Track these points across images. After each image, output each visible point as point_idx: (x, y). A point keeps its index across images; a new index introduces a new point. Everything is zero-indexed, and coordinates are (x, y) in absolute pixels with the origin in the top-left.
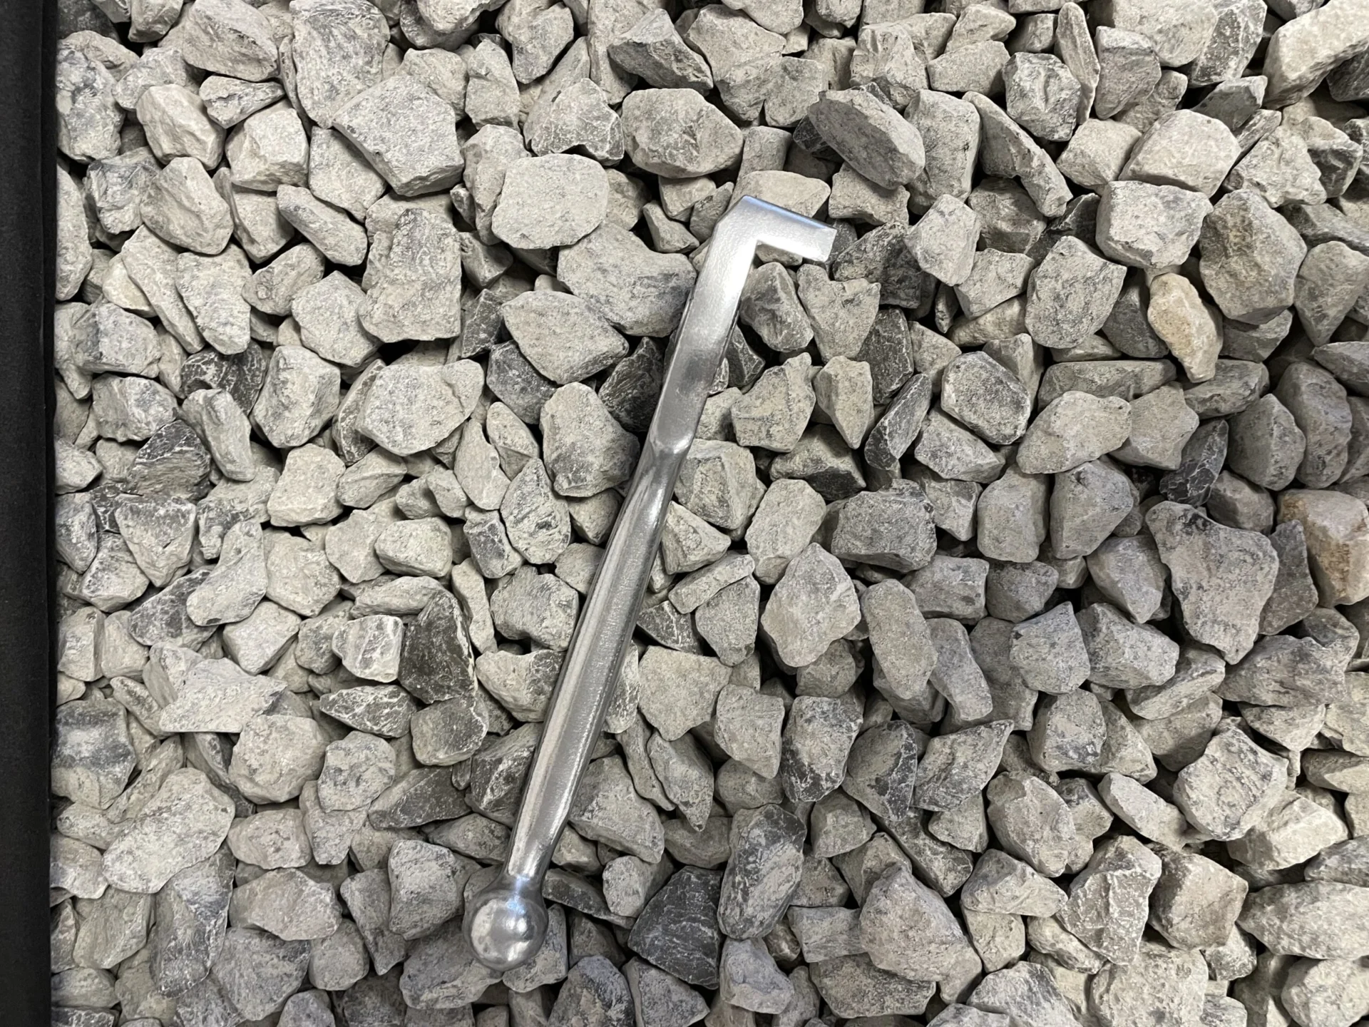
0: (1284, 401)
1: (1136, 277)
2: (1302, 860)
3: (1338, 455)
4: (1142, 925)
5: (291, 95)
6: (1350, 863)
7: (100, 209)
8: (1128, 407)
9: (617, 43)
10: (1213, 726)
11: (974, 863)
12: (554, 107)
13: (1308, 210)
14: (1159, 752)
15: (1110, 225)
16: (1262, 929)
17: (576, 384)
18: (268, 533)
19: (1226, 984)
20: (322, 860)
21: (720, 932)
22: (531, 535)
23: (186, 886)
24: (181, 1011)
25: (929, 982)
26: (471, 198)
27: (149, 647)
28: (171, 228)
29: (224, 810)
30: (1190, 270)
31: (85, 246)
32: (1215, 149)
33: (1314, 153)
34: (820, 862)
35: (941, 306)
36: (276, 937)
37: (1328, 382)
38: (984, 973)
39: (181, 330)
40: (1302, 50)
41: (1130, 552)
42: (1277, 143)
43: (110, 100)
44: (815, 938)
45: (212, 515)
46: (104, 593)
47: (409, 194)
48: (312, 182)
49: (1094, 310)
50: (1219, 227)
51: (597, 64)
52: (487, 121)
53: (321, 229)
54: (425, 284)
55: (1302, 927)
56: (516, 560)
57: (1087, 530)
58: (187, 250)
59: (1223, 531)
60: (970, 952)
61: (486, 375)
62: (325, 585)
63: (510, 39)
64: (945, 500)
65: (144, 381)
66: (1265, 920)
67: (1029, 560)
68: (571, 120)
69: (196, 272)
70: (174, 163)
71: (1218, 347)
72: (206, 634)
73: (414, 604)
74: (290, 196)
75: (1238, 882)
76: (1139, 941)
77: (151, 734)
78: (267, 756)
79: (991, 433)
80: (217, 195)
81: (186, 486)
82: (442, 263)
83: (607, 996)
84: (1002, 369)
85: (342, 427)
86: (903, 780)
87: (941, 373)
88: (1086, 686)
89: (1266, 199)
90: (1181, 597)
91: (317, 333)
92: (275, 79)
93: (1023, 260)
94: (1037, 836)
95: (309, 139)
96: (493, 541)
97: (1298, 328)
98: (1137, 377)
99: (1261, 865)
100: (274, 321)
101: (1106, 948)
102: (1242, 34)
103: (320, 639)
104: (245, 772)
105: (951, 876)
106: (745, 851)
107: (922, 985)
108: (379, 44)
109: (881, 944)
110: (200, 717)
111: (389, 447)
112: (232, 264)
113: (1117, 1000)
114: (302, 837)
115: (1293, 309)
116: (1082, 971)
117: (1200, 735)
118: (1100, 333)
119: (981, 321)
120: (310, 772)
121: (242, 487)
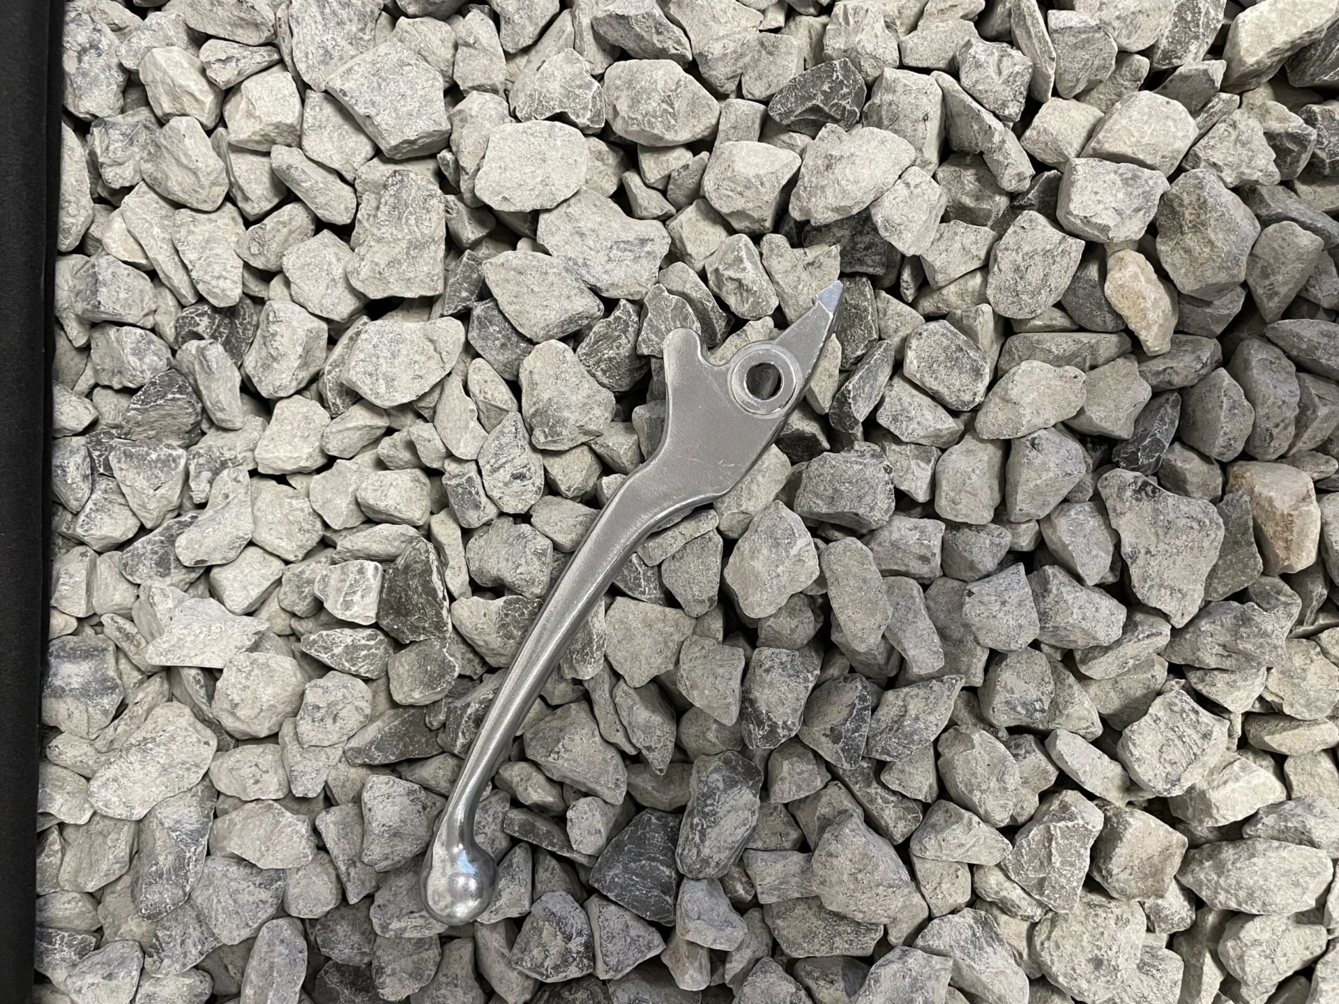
0: (1235, 376)
1: (1095, 252)
2: (1240, 818)
3: (1286, 428)
4: (1083, 875)
5: (287, 59)
6: (1286, 821)
7: (102, 164)
8: (1084, 376)
9: (600, 14)
10: (1158, 687)
11: (924, 813)
12: (538, 75)
13: (1264, 191)
14: (1104, 712)
15: (1070, 200)
16: (1200, 884)
17: (553, 341)
18: (255, 481)
19: (1165, 937)
20: (298, 792)
21: (677, 872)
22: (506, 484)
23: (169, 815)
24: (160, 934)
25: (877, 925)
26: (456, 161)
27: (139, 585)
28: (169, 184)
29: (207, 743)
30: (1146, 247)
31: (87, 201)
32: (1173, 129)
33: (1270, 136)
34: (775, 808)
35: (906, 275)
36: (253, 866)
37: (1279, 358)
38: (930, 918)
39: (176, 283)
40: (1259, 36)
41: (1081, 517)
42: (1234, 126)
43: (115, 61)
44: (768, 880)
45: (201, 461)
46: (97, 533)
47: (397, 157)
48: (304, 143)
49: (1052, 282)
50: (1175, 204)
51: (581, 35)
52: (474, 88)
53: (312, 188)
54: (410, 242)
55: (1238, 883)
56: (491, 511)
57: (1041, 494)
58: (184, 206)
59: (1171, 498)
60: (917, 898)
61: (467, 332)
62: (308, 531)
63: (498, 10)
64: (905, 463)
65: (139, 331)
66: (1204, 874)
67: (983, 522)
68: (555, 88)
69: (192, 228)
70: (174, 122)
71: (1173, 322)
72: (194, 576)
73: (392, 550)
74: (283, 156)
75: (1178, 838)
76: (1079, 891)
77: (139, 670)
78: (249, 692)
79: (951, 399)
80: (213, 154)
81: (177, 433)
82: (426, 223)
83: (568, 929)
84: (963, 337)
85: (328, 380)
86: (857, 730)
87: (905, 342)
88: (1035, 645)
89: (1221, 179)
90: (1129, 561)
91: (306, 288)
92: (271, 44)
93: (986, 233)
94: (984, 787)
95: (303, 101)
96: (470, 493)
97: (1251, 305)
98: (1093, 349)
99: (1201, 822)
100: (266, 276)
101: (1048, 896)
102: (1202, 19)
103: (302, 583)
104: (227, 706)
105: (901, 825)
106: (703, 795)
107: (870, 927)
108: (372, 12)
109: (832, 886)
110: (185, 652)
111: (372, 399)
112: (226, 221)
113: (1058, 947)
114: (281, 771)
115: (1245, 285)
116: (1025, 918)
117: (1145, 696)
118: (1059, 305)
119: (945, 291)
120: (289, 709)
121: (231, 435)
